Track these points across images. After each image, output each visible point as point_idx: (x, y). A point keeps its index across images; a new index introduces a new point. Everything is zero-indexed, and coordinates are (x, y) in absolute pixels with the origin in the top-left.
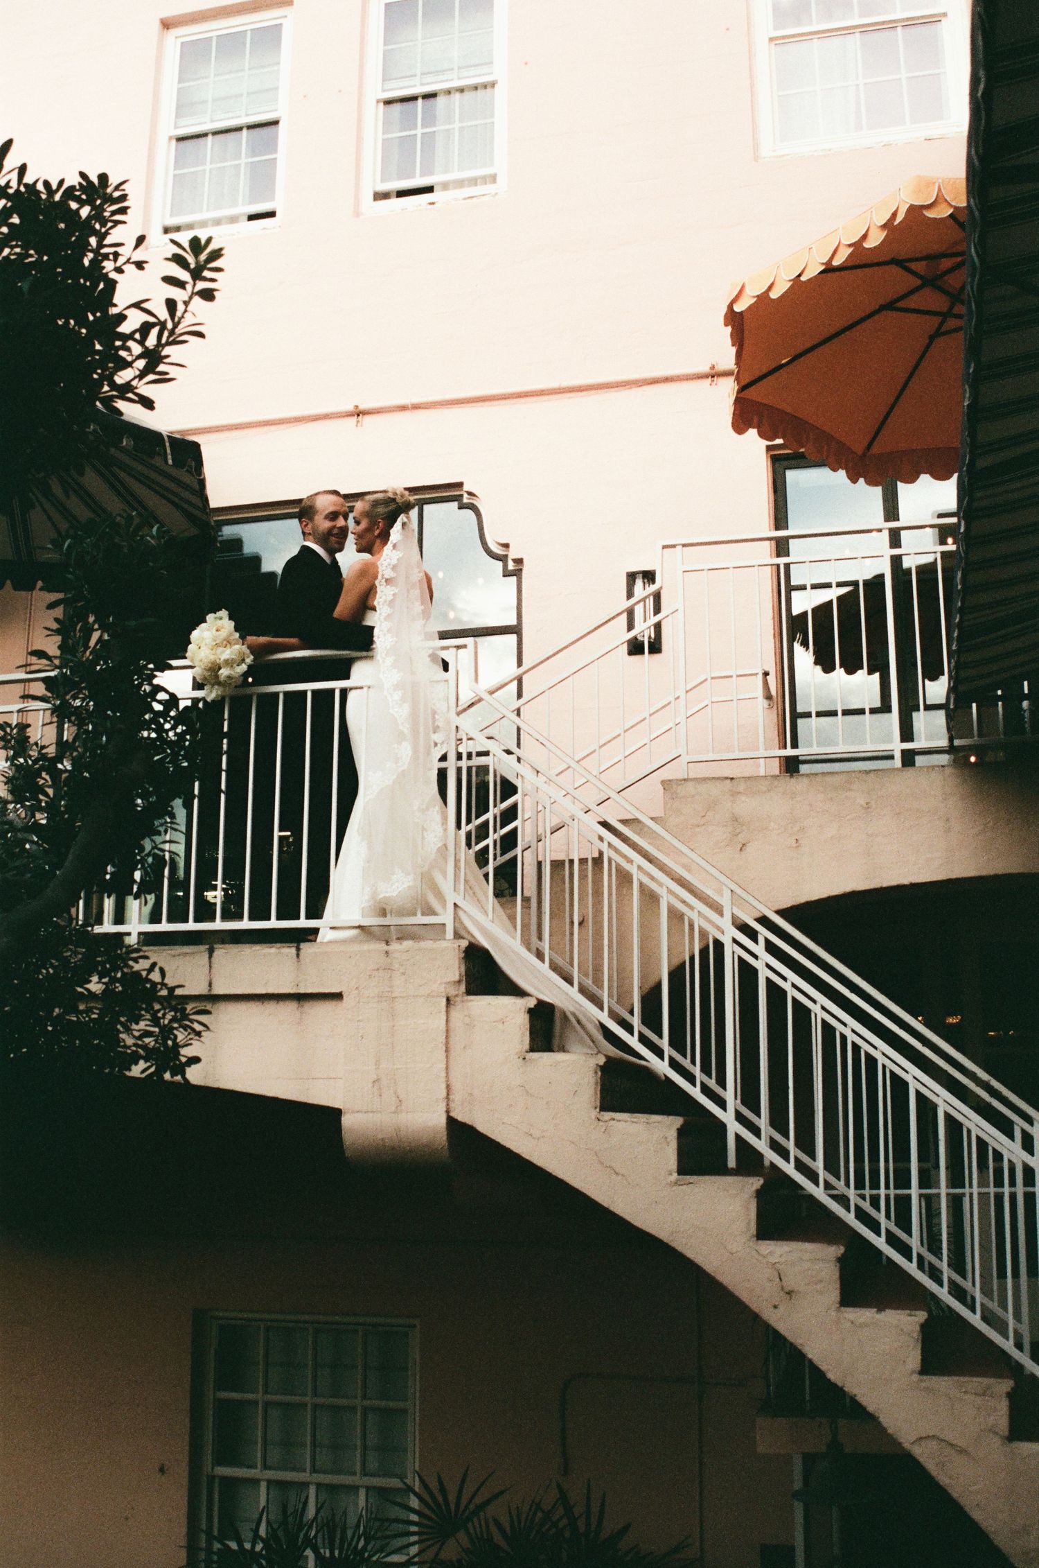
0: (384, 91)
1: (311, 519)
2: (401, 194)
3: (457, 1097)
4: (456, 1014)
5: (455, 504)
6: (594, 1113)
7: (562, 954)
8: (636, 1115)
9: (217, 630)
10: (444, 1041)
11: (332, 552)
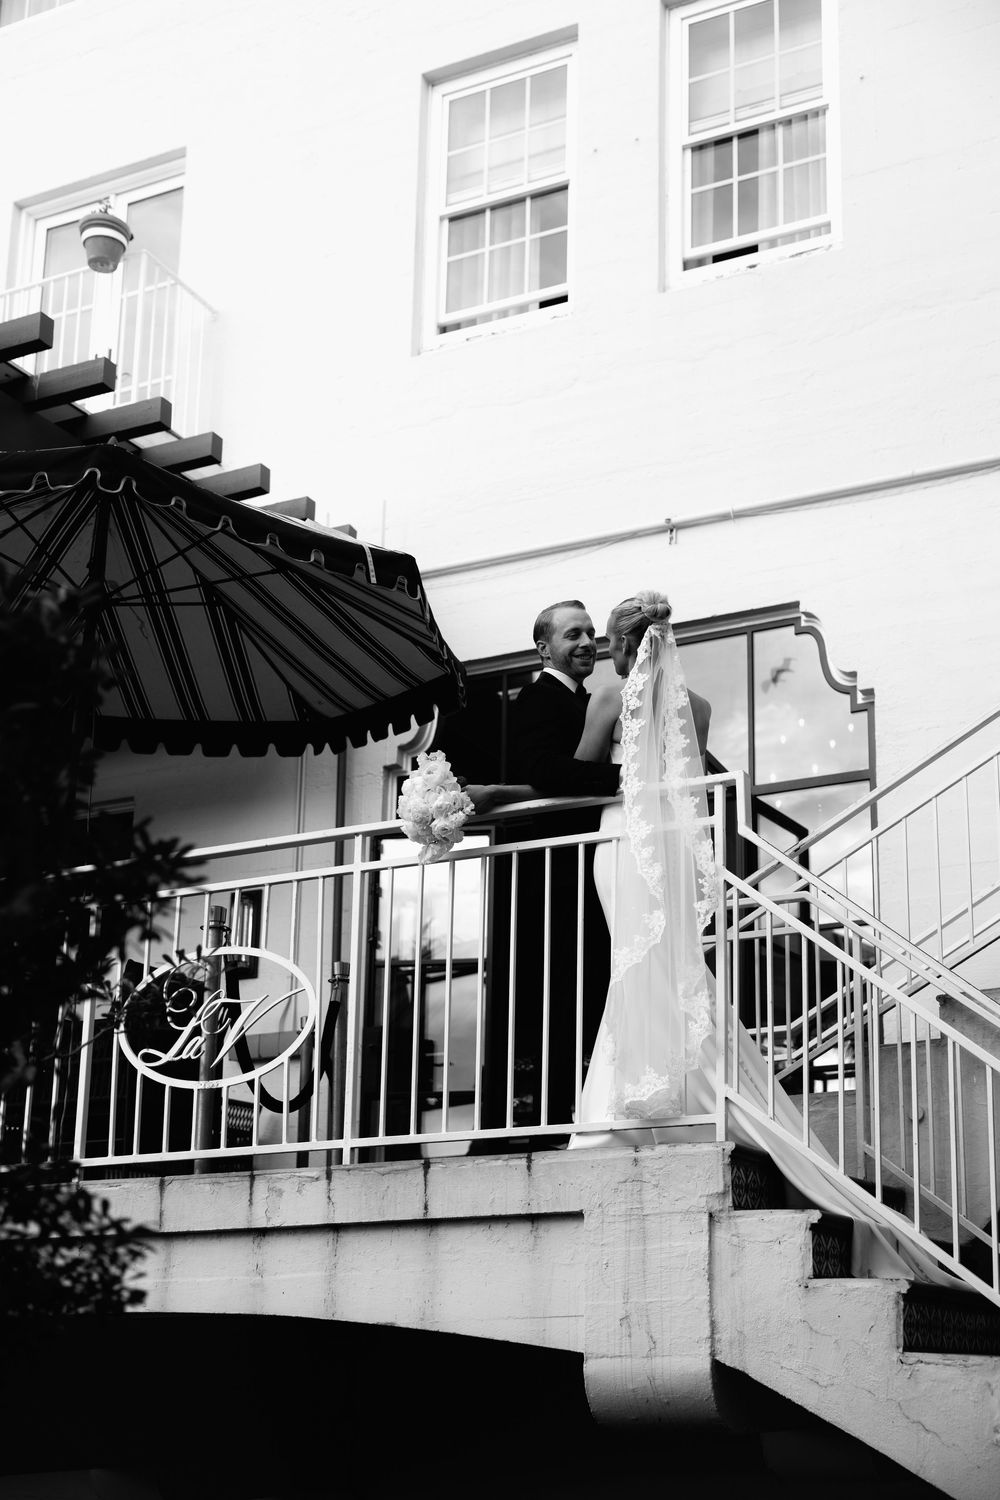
0: (691, 134)
1: (548, 640)
2: (718, 258)
3: (724, 1336)
4: (721, 1234)
5: (791, 630)
6: (896, 1355)
7: (895, 1158)
8: (949, 1356)
9: (429, 773)
10: (707, 1267)
11: (579, 677)
